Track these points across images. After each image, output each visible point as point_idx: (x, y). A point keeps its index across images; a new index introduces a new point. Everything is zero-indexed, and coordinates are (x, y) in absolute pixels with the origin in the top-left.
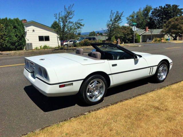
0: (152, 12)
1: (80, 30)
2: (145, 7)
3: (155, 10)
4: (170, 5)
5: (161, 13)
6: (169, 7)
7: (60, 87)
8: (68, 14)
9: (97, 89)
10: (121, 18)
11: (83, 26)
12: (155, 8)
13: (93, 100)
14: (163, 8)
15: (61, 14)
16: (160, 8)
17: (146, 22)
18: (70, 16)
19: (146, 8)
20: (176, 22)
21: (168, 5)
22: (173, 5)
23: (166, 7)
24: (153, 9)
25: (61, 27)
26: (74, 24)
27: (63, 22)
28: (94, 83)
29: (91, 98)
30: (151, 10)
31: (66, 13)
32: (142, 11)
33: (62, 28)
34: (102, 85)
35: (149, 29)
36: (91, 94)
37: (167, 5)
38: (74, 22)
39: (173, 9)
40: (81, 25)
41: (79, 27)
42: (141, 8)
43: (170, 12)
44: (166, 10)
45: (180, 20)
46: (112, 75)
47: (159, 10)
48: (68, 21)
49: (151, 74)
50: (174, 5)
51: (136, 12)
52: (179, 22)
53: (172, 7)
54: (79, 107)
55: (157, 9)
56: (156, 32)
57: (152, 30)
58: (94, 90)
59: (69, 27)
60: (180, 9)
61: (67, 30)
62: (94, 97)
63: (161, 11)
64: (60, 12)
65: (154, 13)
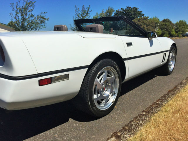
0: (115, 14)
1: (44, 25)
2: (107, 9)
3: (118, 11)
4: (131, 7)
5: (123, 15)
6: (130, 9)
7: (40, 85)
8: (27, 5)
9: (107, 86)
10: (89, 13)
11: (48, 20)
12: (117, 10)
13: (103, 107)
14: (125, 10)
15: (18, 4)
16: (122, 10)
17: (109, 24)
18: (31, 8)
19: (109, 10)
20: (139, 22)
21: (129, 7)
22: (133, 8)
23: (127, 9)
24: (116, 11)
25: (20, 21)
26: (35, 17)
27: (22, 15)
28: (104, 74)
29: (99, 103)
30: (114, 12)
31: (25, 4)
32: (105, 12)
33: (21, 23)
34: (114, 78)
35: (113, 30)
36: (99, 95)
37: (127, 7)
38: (36, 16)
39: (134, 11)
40: (45, 19)
41: (42, 22)
42: (103, 10)
43: (131, 14)
44: (128, 13)
45: (143, 21)
46: (129, 60)
47: (121, 12)
48: (28, 13)
49: (163, 63)
50: (135, 8)
51: (99, 14)
52: (142, 23)
53: (132, 9)
54: (78, 124)
55: (119, 11)
56: (121, 33)
57: (117, 31)
58: (103, 89)
59: (30, 21)
60: (139, 11)
61: (28, 25)
62: (103, 101)
63: (123, 13)
64: (18, 2)
65: (117, 14)
